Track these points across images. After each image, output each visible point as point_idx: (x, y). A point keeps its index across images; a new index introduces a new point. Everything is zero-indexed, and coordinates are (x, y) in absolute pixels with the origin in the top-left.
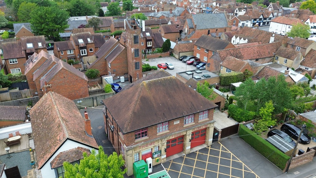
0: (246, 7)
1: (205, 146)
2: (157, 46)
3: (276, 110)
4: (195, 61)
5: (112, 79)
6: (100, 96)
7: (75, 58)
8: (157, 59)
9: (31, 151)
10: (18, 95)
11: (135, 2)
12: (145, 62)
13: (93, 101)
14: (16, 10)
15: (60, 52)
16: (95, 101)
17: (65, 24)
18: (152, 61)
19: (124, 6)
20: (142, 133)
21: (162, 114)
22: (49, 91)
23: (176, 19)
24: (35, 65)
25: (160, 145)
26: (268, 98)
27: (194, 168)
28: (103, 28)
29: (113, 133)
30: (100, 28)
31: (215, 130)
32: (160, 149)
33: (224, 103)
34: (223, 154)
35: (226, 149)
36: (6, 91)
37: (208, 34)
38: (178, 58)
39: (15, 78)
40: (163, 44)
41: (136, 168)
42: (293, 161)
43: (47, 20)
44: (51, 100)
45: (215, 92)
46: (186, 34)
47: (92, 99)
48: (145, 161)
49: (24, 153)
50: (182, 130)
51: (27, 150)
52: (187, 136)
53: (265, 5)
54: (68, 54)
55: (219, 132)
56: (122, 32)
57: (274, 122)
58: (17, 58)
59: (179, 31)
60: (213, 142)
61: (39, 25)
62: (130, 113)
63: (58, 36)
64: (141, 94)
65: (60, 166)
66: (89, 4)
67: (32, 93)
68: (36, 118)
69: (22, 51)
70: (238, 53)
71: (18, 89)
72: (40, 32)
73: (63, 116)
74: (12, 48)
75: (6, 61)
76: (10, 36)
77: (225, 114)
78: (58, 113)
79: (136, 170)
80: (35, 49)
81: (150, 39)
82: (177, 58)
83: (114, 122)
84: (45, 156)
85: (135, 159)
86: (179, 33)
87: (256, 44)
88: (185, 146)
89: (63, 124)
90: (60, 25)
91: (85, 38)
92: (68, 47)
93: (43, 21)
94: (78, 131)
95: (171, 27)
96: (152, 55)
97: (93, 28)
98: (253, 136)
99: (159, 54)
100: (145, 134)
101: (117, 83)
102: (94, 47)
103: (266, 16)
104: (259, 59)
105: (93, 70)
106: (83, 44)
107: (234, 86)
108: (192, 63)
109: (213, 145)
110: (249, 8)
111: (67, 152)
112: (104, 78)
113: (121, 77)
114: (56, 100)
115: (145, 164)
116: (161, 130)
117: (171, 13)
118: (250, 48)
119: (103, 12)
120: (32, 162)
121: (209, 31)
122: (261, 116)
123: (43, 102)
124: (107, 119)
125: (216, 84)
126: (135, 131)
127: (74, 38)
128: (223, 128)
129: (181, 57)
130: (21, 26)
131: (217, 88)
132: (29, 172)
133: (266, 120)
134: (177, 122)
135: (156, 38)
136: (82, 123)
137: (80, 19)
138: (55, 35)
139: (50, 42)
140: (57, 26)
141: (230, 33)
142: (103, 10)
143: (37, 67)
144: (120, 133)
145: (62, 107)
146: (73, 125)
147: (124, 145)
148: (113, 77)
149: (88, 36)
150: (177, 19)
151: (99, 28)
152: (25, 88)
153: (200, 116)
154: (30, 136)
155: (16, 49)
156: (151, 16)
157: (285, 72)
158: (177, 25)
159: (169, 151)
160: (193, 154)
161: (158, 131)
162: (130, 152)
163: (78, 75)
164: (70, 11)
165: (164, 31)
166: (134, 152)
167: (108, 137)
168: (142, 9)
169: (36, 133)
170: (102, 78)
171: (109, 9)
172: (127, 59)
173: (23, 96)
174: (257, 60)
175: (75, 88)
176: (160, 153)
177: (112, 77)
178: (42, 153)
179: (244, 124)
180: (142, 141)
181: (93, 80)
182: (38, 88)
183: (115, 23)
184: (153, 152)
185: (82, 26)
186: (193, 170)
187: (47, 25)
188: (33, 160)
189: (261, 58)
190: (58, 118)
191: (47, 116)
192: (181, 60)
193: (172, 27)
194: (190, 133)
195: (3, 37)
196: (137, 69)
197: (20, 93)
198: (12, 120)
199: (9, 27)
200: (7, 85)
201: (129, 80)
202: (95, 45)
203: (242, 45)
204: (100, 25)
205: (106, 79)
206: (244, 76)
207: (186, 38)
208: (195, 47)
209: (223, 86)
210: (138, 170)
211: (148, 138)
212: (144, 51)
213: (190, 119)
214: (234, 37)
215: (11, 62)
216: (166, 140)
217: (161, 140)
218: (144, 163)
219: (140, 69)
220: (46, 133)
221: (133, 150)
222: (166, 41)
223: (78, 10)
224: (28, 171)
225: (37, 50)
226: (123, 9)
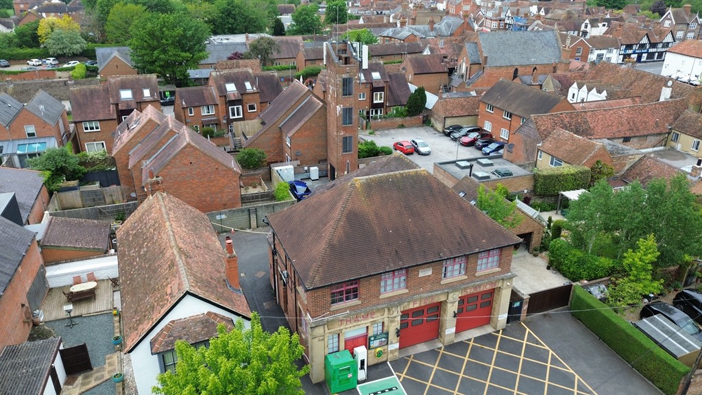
0: (608, 16)
1: (488, 330)
2: (396, 102)
3: (663, 258)
4: (479, 137)
5: (293, 172)
6: (265, 206)
7: (218, 124)
8: (393, 131)
9: (115, 315)
10: (97, 198)
11: (353, 4)
12: (365, 137)
13: (250, 217)
14: (102, 20)
15: (186, 110)
16: (253, 217)
17: (200, 51)
18: (381, 135)
19: (327, 14)
20: (348, 292)
21: (394, 253)
22: (158, 190)
23: (441, 43)
24: (134, 136)
25: (386, 321)
26: (645, 228)
27: (460, 377)
28: (280, 61)
29: (286, 288)
30: (274, 59)
31: (515, 296)
32: (385, 328)
33: (541, 236)
34: (530, 351)
35: (537, 341)
36: (74, 189)
37: (514, 78)
38: (441, 130)
39: (92, 162)
40: (410, 98)
41: (331, 366)
42: (698, 379)
43: (164, 41)
44: (160, 209)
45: (519, 209)
46: (462, 76)
47: (246, 213)
48: (352, 353)
49: (101, 318)
50: (436, 290)
51: (108, 312)
52: (449, 305)
53: (657, 14)
54: (203, 115)
55: (525, 301)
56: (320, 70)
57: (656, 286)
58: (100, 121)
59: (446, 70)
60: (508, 322)
61: (148, 51)
62: (322, 246)
63: (186, 77)
64: (349, 206)
65: (170, 348)
66: (254, 9)
67: (125, 194)
68: (129, 245)
69: (109, 107)
70: (580, 124)
71: (98, 184)
72: (149, 67)
73: (181, 245)
74: (89, 99)
75: (78, 125)
76: (88, 73)
77: (541, 262)
78: (172, 238)
79: (331, 372)
80: (137, 103)
81: (381, 86)
82: (438, 129)
83: (288, 263)
84: (140, 326)
85: (330, 346)
86: (447, 74)
87: (627, 103)
88: (442, 326)
89: (180, 262)
90: (191, 53)
91: (240, 80)
92: (204, 99)
93: (155, 43)
94: (211, 278)
95: (430, 61)
96: (384, 122)
97: (258, 61)
98: (603, 315)
99: (399, 120)
100: (354, 293)
101: (303, 181)
102: (259, 101)
103: (656, 39)
104: (630, 137)
105: (254, 150)
106: (236, 95)
107: (567, 199)
108: (472, 141)
109: (508, 329)
110: (617, 20)
111: (185, 322)
112: (276, 168)
113: (311, 168)
114: (170, 210)
115: (352, 359)
116: (388, 288)
117: (432, 29)
118: (611, 112)
119: (282, 25)
120: (117, 338)
121: (516, 70)
122: (627, 269)
123: (143, 214)
124: (276, 258)
125: (526, 191)
126: (331, 285)
127: (216, 79)
128: (535, 292)
129: (448, 129)
130: (112, 53)
131: (526, 201)
132: (108, 359)
133: (638, 280)
134: (426, 273)
135: (395, 84)
136: (221, 261)
137: (233, 42)
138: (179, 74)
139: (168, 90)
140: (184, 54)
141: (565, 76)
142: (283, 21)
143: (138, 139)
144: (300, 289)
145: (181, 226)
146: (200, 264)
147: (306, 314)
148: (295, 168)
149: (247, 77)
150: (445, 43)
151: (272, 61)
152: (113, 184)
153: (479, 262)
154: (116, 284)
155: (97, 101)
156: (385, 35)
157: (692, 170)
158: (443, 56)
159: (407, 334)
160: (460, 347)
161: (382, 290)
162: (320, 331)
163: (220, 159)
164: (214, 24)
165: (412, 70)
166: (327, 331)
167: (275, 296)
168: (368, 19)
169: (126, 277)
170: (270, 168)
171: (296, 19)
172: (326, 130)
173: (108, 199)
174: (626, 140)
175: (212, 186)
176: (384, 338)
177: (292, 167)
178: (134, 320)
179: (585, 287)
180: (346, 309)
181: (252, 172)
182: (136, 183)
183: (306, 51)
184: (369, 335)
185: (237, 56)
186: (459, 381)
187: (165, 51)
188: (118, 335)
189: (636, 136)
190: (172, 248)
191: (149, 242)
192: (448, 135)
193: (432, 61)
194: (455, 297)
195: (75, 74)
196: (347, 152)
197: (102, 193)
198: (81, 248)
199: (88, 55)
200: (77, 176)
201: (329, 174)
202: (261, 97)
203: (593, 105)
204: (275, 55)
205: (279, 171)
206: (592, 177)
207: (462, 85)
208: (482, 106)
209: (542, 196)
210: (334, 372)
211: (360, 302)
212: (365, 113)
213: (457, 267)
214: (575, 85)
215: (86, 129)
216: (400, 309)
217: (389, 310)
218: (349, 358)
219: (354, 152)
220: (145, 278)
221: (326, 326)
222: (416, 91)
223: (231, 20)
224: (107, 356)
225: (141, 104)
226: (326, 20)
